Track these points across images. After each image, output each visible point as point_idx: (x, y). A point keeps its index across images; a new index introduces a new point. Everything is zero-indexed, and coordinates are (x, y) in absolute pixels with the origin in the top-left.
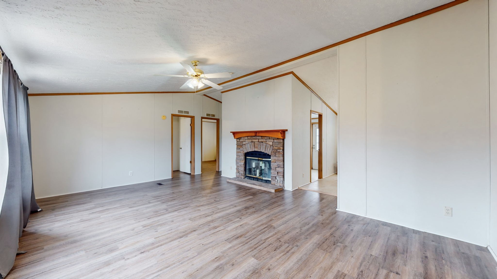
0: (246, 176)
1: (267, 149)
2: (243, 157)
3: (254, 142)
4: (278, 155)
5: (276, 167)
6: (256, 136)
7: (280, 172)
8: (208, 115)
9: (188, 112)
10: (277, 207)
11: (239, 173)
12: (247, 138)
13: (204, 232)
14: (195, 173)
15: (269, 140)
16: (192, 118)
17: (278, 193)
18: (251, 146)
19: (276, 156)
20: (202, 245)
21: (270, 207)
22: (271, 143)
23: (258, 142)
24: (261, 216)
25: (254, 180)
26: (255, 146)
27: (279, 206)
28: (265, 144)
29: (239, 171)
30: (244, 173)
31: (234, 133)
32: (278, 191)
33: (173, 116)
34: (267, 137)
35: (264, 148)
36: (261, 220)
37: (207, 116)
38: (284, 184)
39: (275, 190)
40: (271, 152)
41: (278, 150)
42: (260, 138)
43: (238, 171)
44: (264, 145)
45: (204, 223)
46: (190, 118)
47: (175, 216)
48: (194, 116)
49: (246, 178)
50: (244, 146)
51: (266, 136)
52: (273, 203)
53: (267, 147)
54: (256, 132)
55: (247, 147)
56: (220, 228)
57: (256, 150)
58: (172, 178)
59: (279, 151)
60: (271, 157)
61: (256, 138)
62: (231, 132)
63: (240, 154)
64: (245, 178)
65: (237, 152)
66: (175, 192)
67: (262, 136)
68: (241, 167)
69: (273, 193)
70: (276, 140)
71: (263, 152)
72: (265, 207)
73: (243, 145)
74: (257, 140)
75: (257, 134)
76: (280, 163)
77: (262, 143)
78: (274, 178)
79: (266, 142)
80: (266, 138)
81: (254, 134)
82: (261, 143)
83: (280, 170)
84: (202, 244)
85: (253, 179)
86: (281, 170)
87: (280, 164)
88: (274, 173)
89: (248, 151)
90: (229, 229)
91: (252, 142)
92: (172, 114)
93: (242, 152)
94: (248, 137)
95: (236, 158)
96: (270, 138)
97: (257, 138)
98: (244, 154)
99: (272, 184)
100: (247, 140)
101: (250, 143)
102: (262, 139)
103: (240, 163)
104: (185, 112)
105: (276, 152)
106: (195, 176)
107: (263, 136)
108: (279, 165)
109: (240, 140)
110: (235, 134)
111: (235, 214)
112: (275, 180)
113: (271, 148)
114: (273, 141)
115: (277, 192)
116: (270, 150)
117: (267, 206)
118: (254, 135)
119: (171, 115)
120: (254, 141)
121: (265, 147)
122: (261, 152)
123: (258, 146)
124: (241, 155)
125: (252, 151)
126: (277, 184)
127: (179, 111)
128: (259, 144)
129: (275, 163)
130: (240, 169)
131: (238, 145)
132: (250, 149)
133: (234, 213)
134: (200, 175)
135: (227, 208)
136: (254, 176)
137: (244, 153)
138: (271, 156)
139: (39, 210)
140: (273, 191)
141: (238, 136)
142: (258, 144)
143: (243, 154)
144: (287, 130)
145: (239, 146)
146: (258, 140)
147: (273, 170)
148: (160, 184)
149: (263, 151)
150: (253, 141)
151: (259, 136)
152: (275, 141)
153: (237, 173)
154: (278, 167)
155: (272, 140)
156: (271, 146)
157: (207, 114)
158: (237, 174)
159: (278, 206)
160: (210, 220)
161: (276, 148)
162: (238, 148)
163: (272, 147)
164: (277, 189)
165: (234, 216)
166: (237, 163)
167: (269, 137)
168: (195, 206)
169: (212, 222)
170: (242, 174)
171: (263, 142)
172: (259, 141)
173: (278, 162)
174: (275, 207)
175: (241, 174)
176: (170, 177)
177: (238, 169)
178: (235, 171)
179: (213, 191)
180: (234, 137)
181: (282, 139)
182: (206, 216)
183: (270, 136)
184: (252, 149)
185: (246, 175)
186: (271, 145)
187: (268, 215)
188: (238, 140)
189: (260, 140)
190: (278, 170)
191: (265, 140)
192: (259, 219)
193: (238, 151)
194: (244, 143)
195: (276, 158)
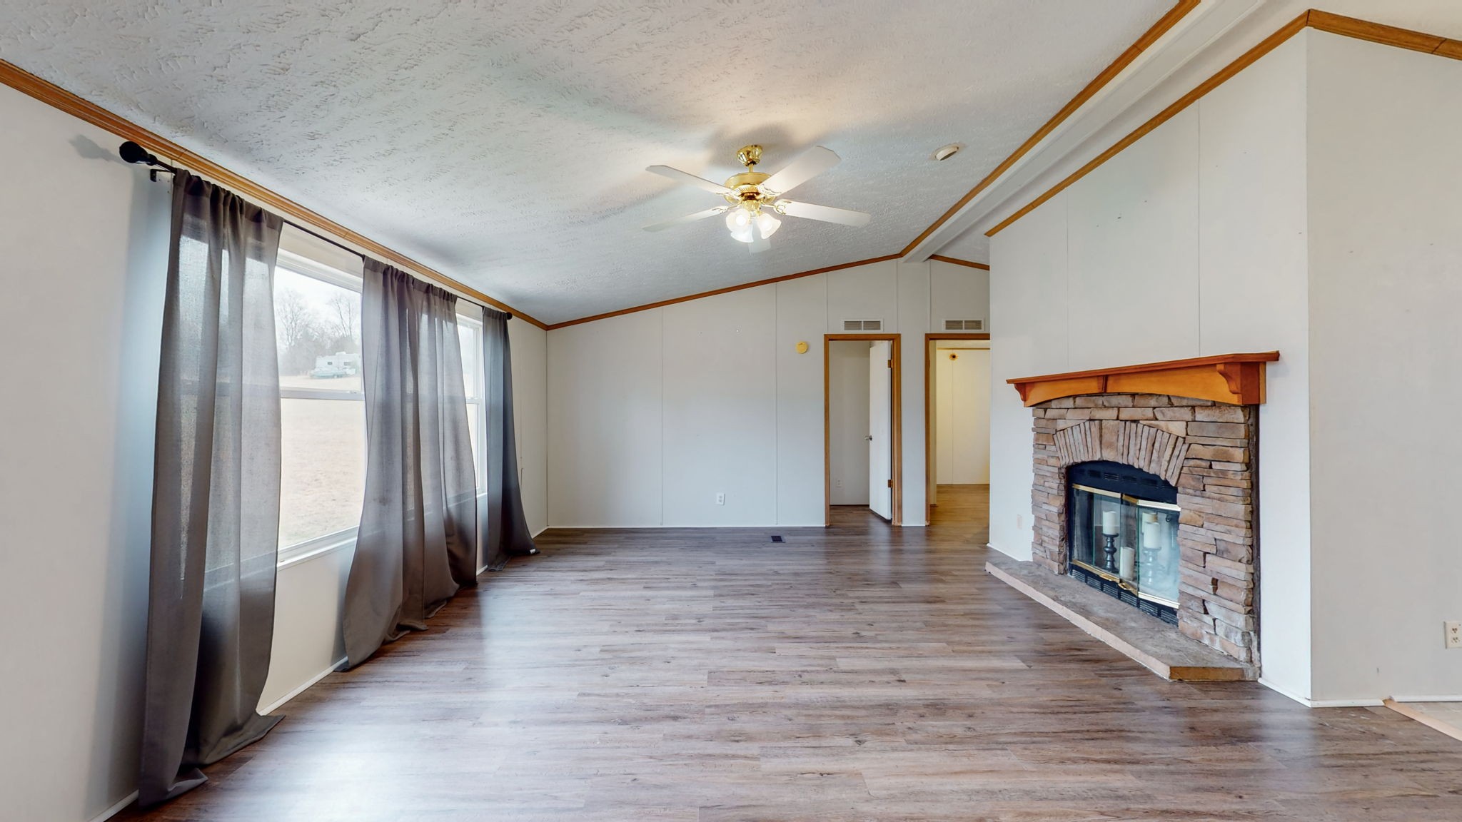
0: (1073, 567)
1: (1159, 457)
2: (1055, 484)
3: (1101, 420)
4: (1215, 488)
5: (1205, 554)
6: (1103, 393)
7: (1230, 581)
8: (950, 324)
9: (876, 324)
10: (1096, 761)
11: (1042, 549)
12: (1069, 403)
13: (690, 737)
14: (902, 521)
15: (1169, 412)
16: (895, 339)
17: (1193, 689)
18: (1089, 440)
19: (1207, 493)
20: (629, 781)
21: (1056, 748)
22: (1178, 428)
23: (1118, 419)
24: (956, 773)
25: (1102, 590)
26: (1103, 441)
27: (1116, 762)
28: (1146, 428)
29: (1046, 539)
30: (1060, 552)
31: (1023, 386)
32: (1198, 683)
33: (830, 340)
34: (1160, 395)
35: (1143, 452)
36: (935, 797)
37: (947, 328)
38: (1255, 650)
39: (1171, 668)
40: (1177, 472)
41: (1216, 466)
42: (1126, 401)
43: (1039, 542)
44: (1145, 435)
45: (728, 702)
46: (887, 341)
47: (695, 646)
48: (899, 335)
49: (1071, 574)
50: (1060, 438)
51: (1151, 395)
52: (1096, 735)
53: (1157, 445)
54: (1105, 377)
55: (1072, 441)
56: (747, 748)
57: (1109, 456)
58: (826, 527)
59: (1224, 472)
60: (1178, 495)
61: (1108, 402)
62: (1009, 382)
63: (1045, 468)
64: (1069, 575)
65: (1038, 462)
66: (781, 572)
67: (1133, 395)
68: (1051, 524)
69: (1162, 679)
70: (1207, 412)
71: (1140, 470)
72: (1031, 734)
73: (1056, 431)
74: (1113, 413)
75: (1110, 382)
76: (1229, 532)
77: (1134, 425)
78: (1196, 606)
79: (1157, 419)
80: (1153, 402)
81: (1094, 386)
82: (1127, 423)
83: (1226, 571)
84: (634, 777)
85: (1097, 583)
86: (1234, 573)
87: (1226, 537)
88: (1196, 580)
89: (1076, 461)
90: (769, 765)
91: (1090, 420)
92: (825, 335)
93: (1052, 461)
94: (1075, 397)
95: (1034, 484)
96: (1174, 400)
97: (1115, 401)
98: (1063, 471)
99: (1183, 634)
100: (1070, 414)
101: (1082, 425)
102: (1133, 407)
103: (1045, 507)
104: (869, 324)
105: (1204, 472)
106: (904, 530)
107: (1137, 394)
108: (1222, 546)
109: (1048, 410)
110: (1028, 389)
111: (863, 712)
112: (1198, 615)
113: (1176, 452)
114: (1189, 417)
115: (1191, 683)
116: (1174, 459)
117: (1046, 734)
118: (1096, 391)
119: (823, 337)
120: (1099, 414)
121: (1150, 445)
122: (1131, 467)
123: (1115, 438)
124: (1048, 474)
125: (1090, 459)
126: (1212, 641)
127: (849, 324)
128: (1122, 431)
129: (1202, 531)
130: (1045, 529)
131: (1039, 432)
132: (1082, 451)
133: (864, 708)
134: (923, 532)
135: (862, 678)
136: (1104, 574)
137: (1060, 469)
138: (1180, 489)
139: (533, 551)
140: (1162, 670)
141: (1037, 395)
142: (1116, 430)
143: (1056, 470)
144: (1275, 357)
145: (1045, 436)
146: (1115, 411)
147: (1190, 565)
148: (777, 539)
149: (1140, 463)
150: (1097, 417)
151: (1119, 394)
152: (1201, 415)
153: (1036, 546)
154: (1218, 553)
155: (1183, 410)
156: (1180, 440)
157: (947, 322)
158: (1037, 552)
159: (1108, 762)
160: (754, 701)
161: (1207, 453)
162: (1039, 445)
163: (1186, 446)
164: (1191, 663)
165: (849, 722)
166: (1036, 505)
167: (1169, 397)
168: (777, 634)
169: (751, 710)
170: (1052, 553)
171: (1136, 421)
172: (1122, 416)
173: (1212, 526)
174: (1087, 760)
175: (1048, 553)
176: (821, 523)
177: (1040, 531)
178: (1030, 536)
179: (891, 597)
180: (1024, 399)
181: (1244, 407)
182: (763, 680)
183: (1171, 390)
184: (1090, 450)
185: (1071, 560)
186: (1178, 437)
187: (996, 787)
188: (1040, 412)
189: (1125, 414)
190: (1219, 569)
191: (1149, 413)
192: (934, 784)
193: (1040, 456)
194: (1061, 424)
195: (1207, 506)
